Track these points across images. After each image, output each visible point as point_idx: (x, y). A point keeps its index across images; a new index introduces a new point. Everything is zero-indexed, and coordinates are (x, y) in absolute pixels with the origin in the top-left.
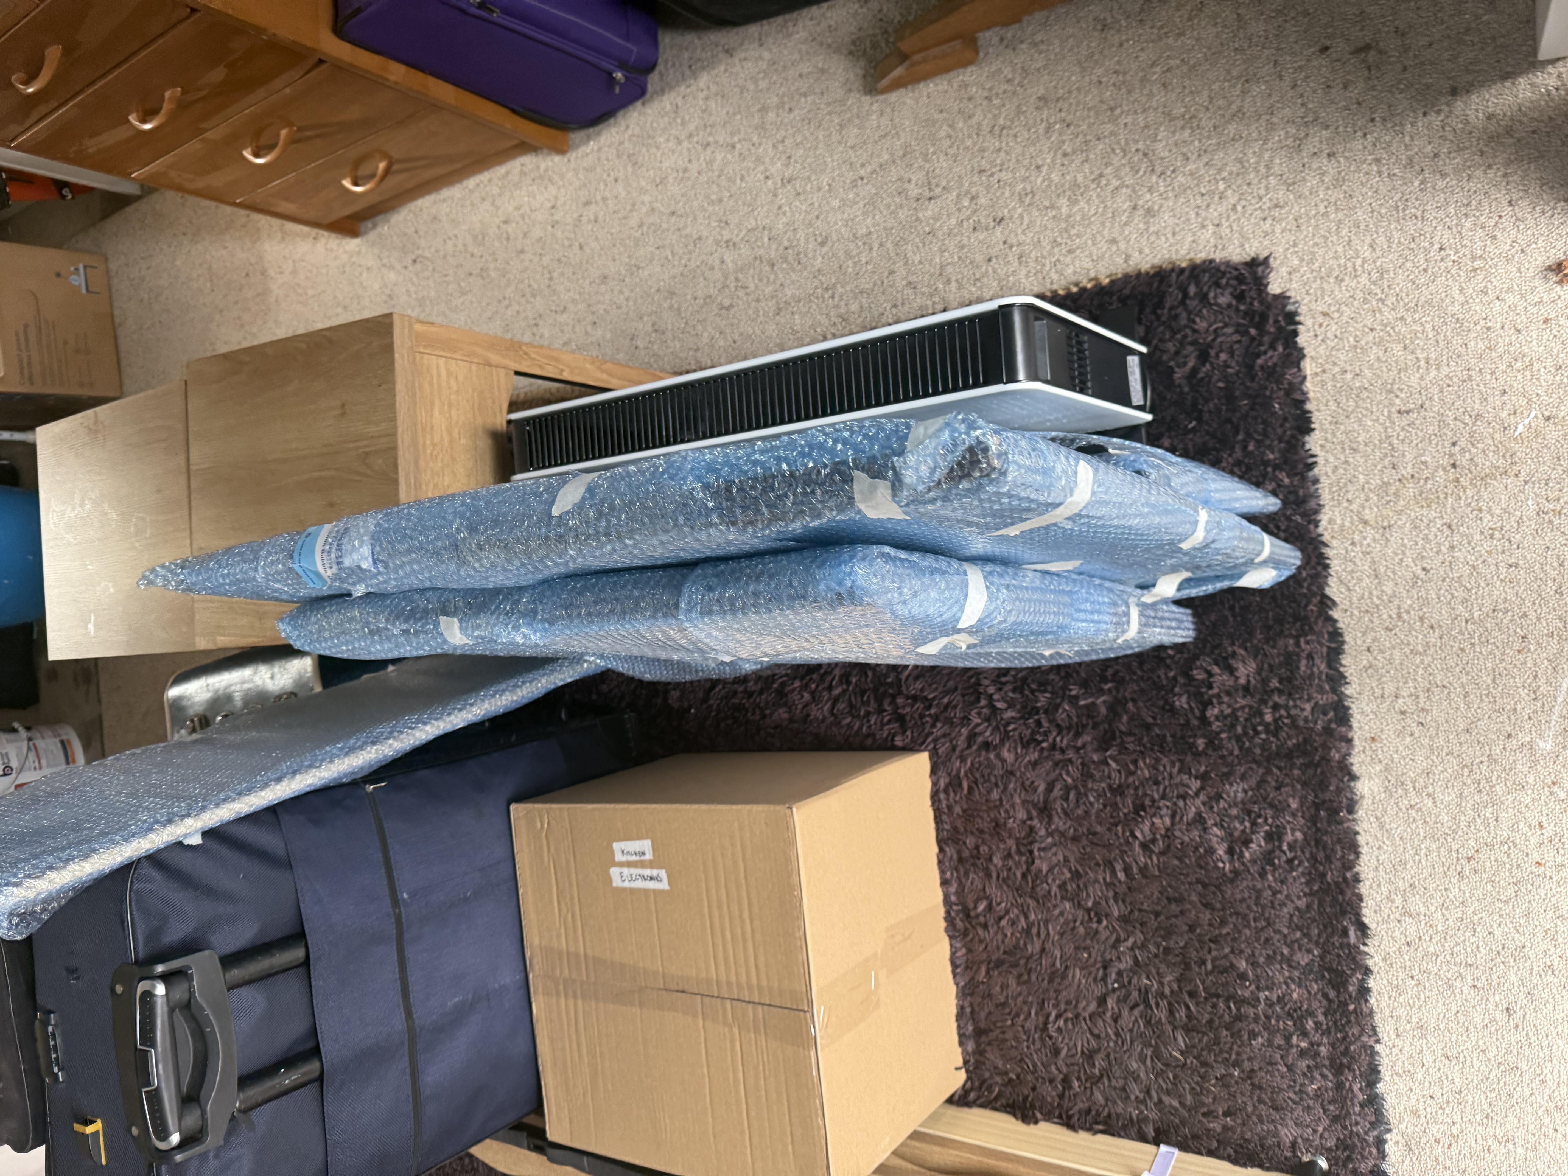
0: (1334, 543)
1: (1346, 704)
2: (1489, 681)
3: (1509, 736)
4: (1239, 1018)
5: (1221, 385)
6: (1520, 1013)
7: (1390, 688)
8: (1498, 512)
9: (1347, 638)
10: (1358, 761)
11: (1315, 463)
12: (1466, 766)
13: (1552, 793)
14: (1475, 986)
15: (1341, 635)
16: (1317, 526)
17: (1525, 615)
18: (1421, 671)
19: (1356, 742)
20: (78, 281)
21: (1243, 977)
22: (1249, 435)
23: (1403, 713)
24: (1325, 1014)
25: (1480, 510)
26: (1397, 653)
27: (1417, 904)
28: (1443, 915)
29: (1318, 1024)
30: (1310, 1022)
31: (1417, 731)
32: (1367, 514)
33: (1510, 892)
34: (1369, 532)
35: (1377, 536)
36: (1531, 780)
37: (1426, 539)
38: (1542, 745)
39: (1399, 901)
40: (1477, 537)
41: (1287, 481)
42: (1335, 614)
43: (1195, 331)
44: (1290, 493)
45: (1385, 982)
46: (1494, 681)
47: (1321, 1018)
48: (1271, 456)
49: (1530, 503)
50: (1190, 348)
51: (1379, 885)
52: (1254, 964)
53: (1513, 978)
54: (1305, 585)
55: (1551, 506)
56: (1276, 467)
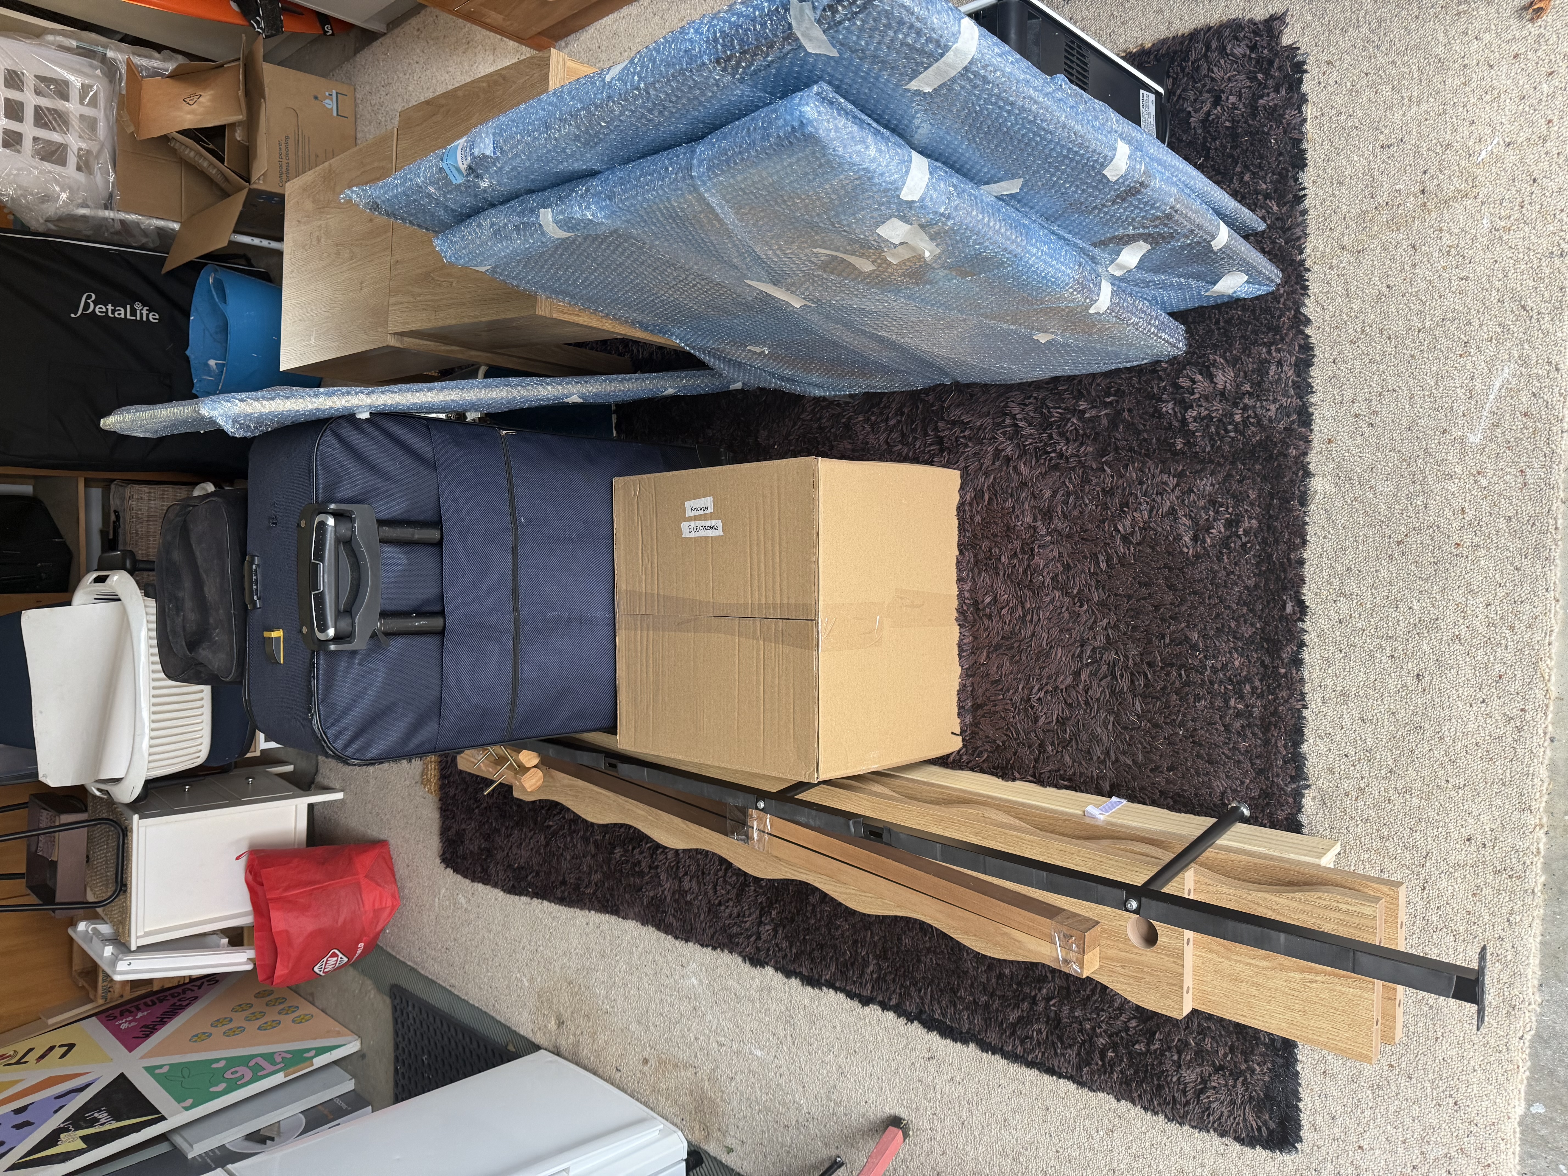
0: (1316, 268)
1: (1310, 410)
2: (1433, 383)
3: (1445, 431)
4: (1187, 684)
5: (1227, 124)
6: (1428, 678)
7: (1348, 394)
8: (1457, 231)
9: (1317, 352)
10: (1314, 460)
11: (1305, 195)
12: (1404, 460)
13: (1476, 482)
14: (1392, 656)
15: (1312, 349)
16: (1301, 253)
17: (1470, 323)
18: (1376, 378)
19: (1315, 444)
20: (330, 104)
21: (1194, 647)
22: (1246, 167)
23: (1356, 416)
24: (1261, 680)
25: (1441, 230)
26: (1357, 363)
27: (1352, 586)
28: (1372, 594)
29: (1254, 689)
30: (1248, 687)
31: (1367, 431)
32: (1346, 240)
33: (1431, 570)
34: (1346, 257)
35: (1352, 260)
36: (1458, 469)
37: (1393, 259)
38: (1472, 438)
39: (1336, 582)
40: (1436, 254)
41: (1275, 208)
42: (1308, 331)
43: (1213, 79)
44: (1277, 219)
45: (1318, 656)
46: (1436, 384)
47: (1257, 683)
48: (1264, 186)
49: (1484, 221)
50: (1206, 95)
51: (1321, 571)
52: (1205, 637)
53: (1425, 647)
54: (1282, 300)
55: (1503, 224)
56: (1267, 196)
